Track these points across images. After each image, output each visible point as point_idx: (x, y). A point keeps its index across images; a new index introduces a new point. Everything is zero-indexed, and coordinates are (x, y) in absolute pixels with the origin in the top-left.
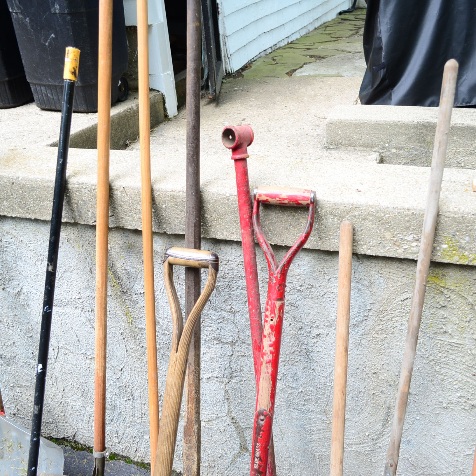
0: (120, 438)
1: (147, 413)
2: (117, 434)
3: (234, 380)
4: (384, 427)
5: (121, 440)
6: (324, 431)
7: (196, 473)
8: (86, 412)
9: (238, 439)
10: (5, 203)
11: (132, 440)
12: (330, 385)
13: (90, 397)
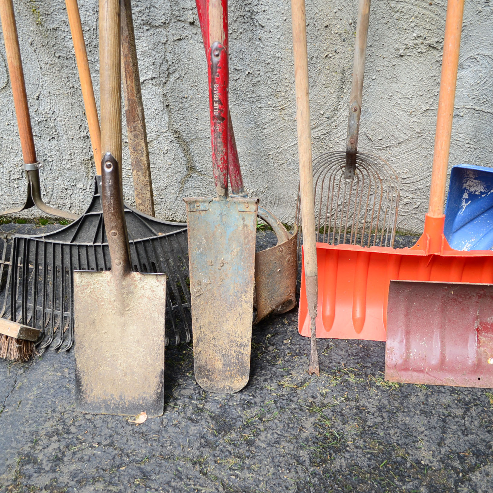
0: (50, 195)
1: (76, 151)
2: (46, 191)
3: (172, 78)
4: (339, 98)
5: (51, 198)
6: (276, 121)
7: (146, 166)
8: (5, 170)
9: (184, 158)
11: (63, 195)
12: (280, 55)
13: (5, 148)
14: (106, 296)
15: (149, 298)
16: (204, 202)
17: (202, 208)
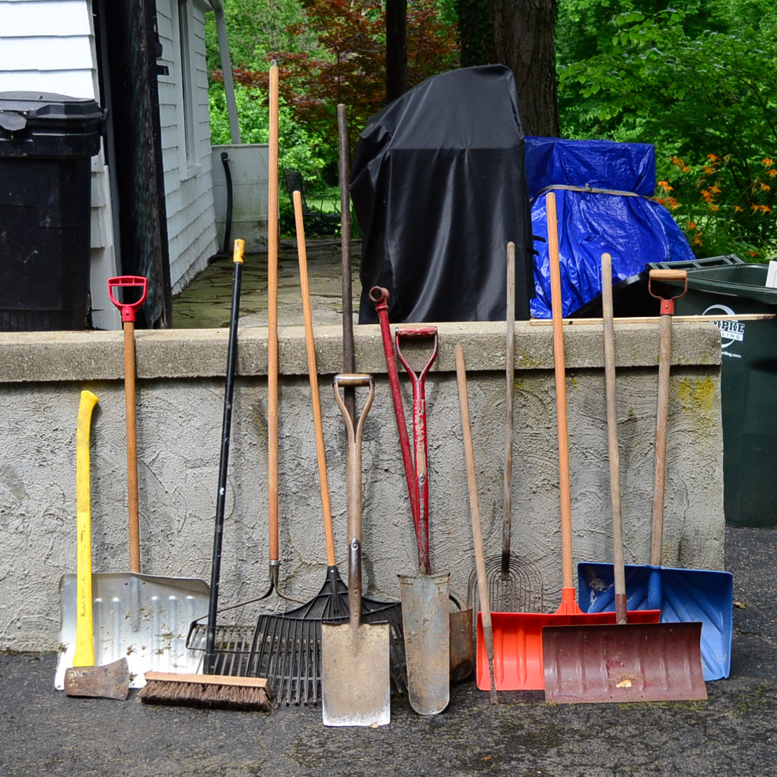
4: (493, 524)
6: (444, 543)
10: (170, 365)
14: (343, 643)
15: (376, 642)
16: (411, 578)
17: (409, 582)
